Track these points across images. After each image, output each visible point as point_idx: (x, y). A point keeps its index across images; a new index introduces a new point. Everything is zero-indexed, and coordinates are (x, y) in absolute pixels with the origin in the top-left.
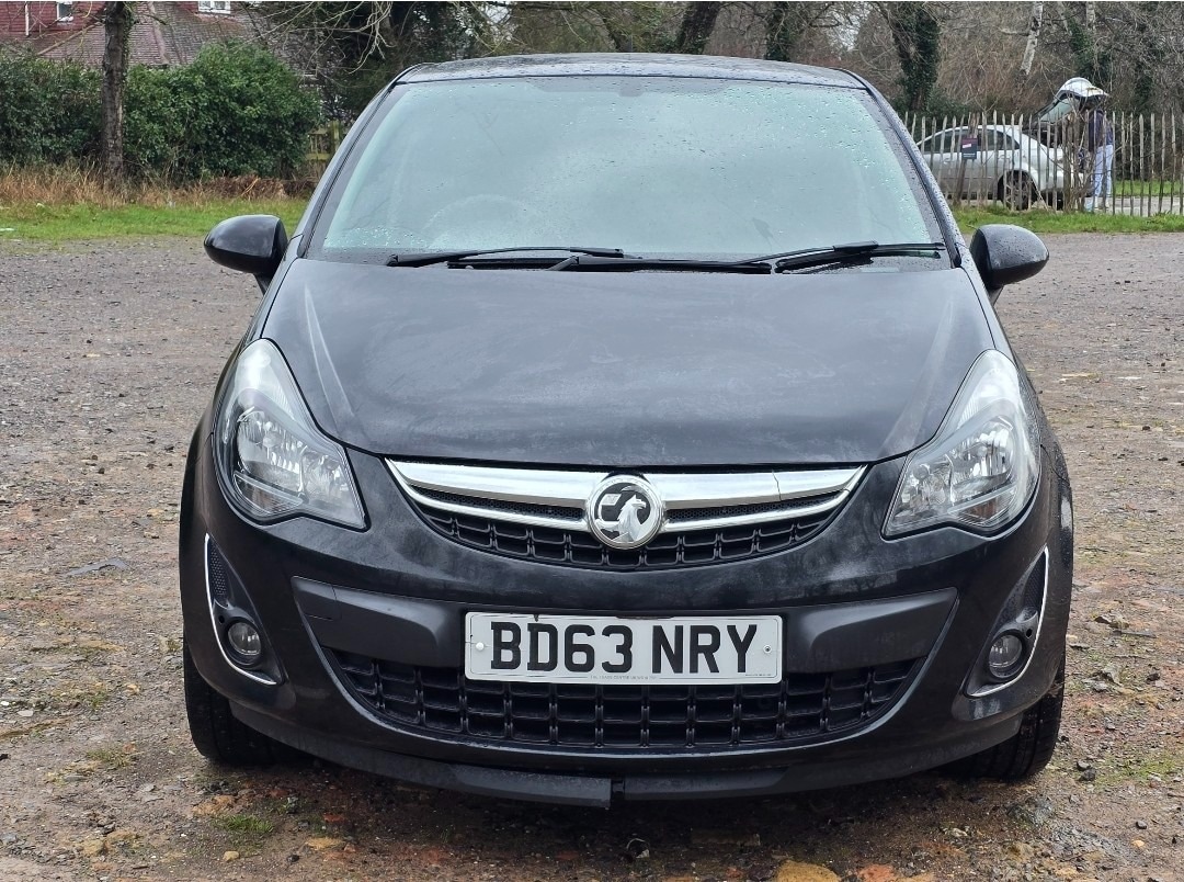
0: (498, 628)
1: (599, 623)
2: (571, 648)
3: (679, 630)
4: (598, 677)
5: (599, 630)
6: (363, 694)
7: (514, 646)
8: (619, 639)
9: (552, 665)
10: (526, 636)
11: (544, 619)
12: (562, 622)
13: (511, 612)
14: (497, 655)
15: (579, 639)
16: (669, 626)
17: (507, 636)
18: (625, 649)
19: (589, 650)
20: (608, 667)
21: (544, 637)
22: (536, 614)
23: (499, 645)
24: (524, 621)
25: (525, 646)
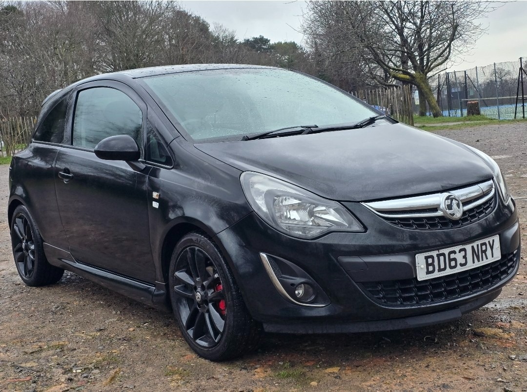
0: (427, 258)
1: (457, 248)
2: (450, 260)
3: (478, 245)
4: (459, 269)
5: (457, 251)
6: (377, 298)
7: (432, 264)
8: (463, 253)
9: (445, 269)
10: (436, 259)
11: (441, 251)
12: (446, 251)
13: (431, 251)
14: (428, 269)
15: (452, 256)
16: (475, 244)
17: (430, 261)
18: (465, 257)
19: (455, 259)
20: (462, 265)
21: (442, 258)
22: (438, 250)
23: (428, 265)
24: (434, 253)
25: (436, 263)
